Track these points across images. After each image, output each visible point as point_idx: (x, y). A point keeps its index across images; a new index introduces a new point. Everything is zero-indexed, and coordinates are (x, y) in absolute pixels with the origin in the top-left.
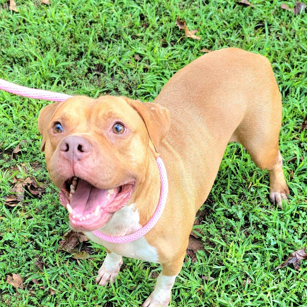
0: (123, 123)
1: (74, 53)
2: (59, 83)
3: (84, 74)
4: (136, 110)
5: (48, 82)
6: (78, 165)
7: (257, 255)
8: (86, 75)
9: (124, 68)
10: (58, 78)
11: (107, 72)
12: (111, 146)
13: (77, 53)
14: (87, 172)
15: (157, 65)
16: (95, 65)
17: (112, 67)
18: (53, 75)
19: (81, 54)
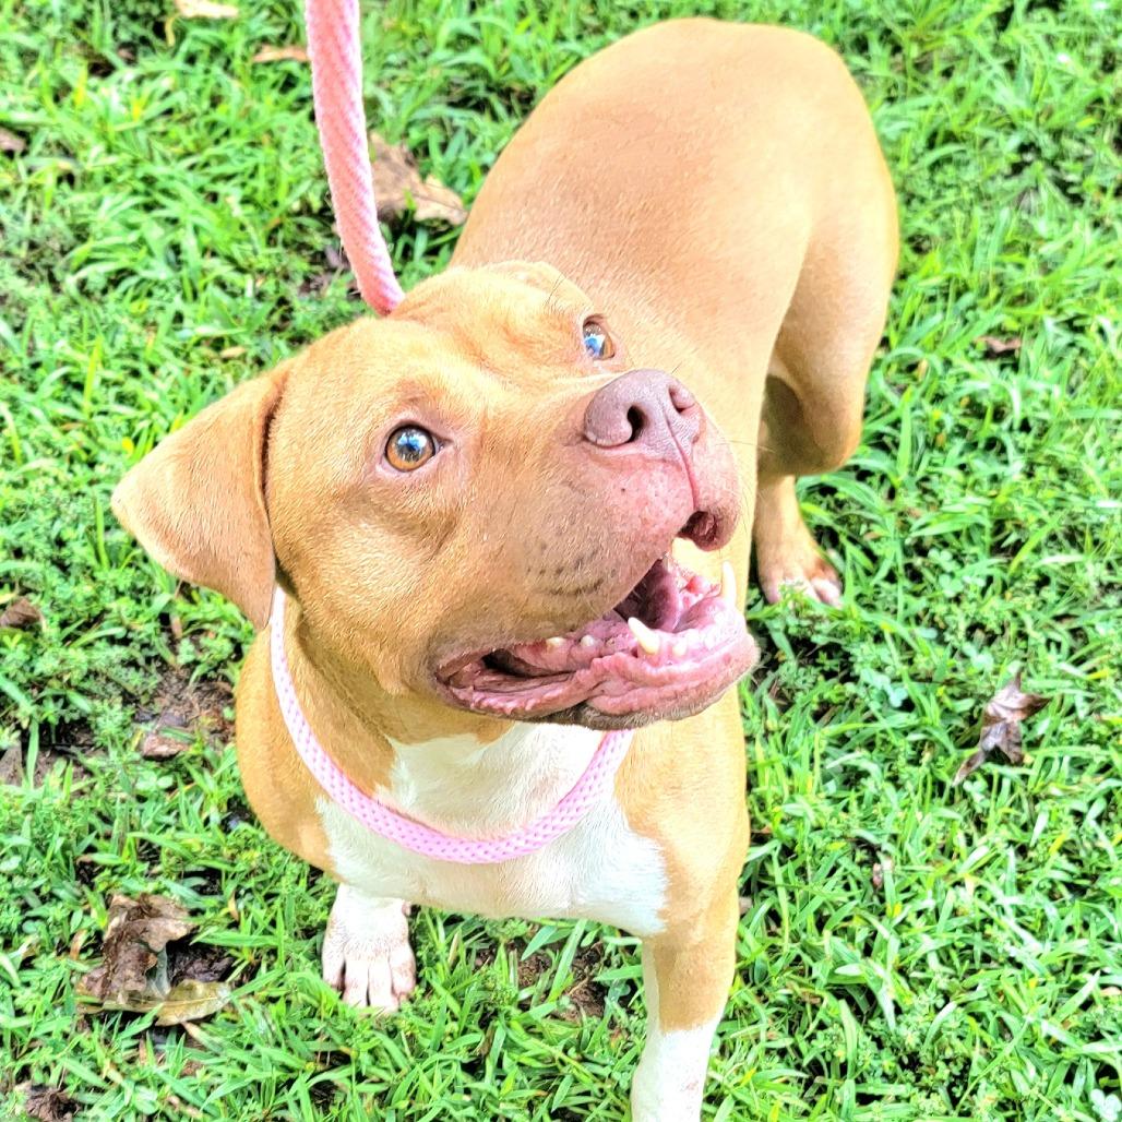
7: (860, 759)
15: (109, 151)
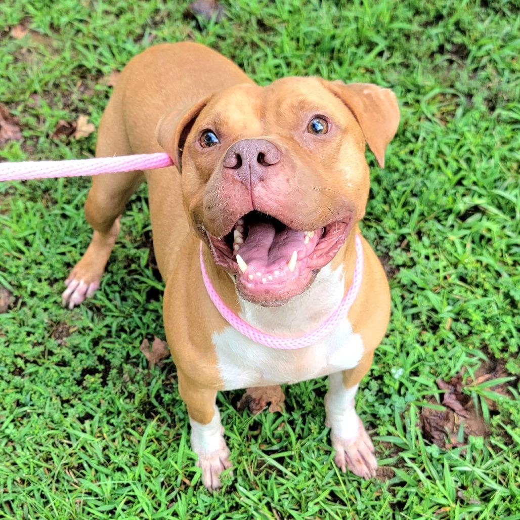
0: (326, 115)
1: (428, 13)
2: (381, 54)
3: (429, 52)
4: (339, 97)
5: (363, 48)
6: (259, 190)
8: (432, 55)
9: (501, 66)
10: (382, 45)
11: (469, 61)
12: (309, 156)
13: (432, 14)
14: (277, 201)
16: (453, 43)
17: (482, 57)
18: (376, 38)
19: (439, 17)
